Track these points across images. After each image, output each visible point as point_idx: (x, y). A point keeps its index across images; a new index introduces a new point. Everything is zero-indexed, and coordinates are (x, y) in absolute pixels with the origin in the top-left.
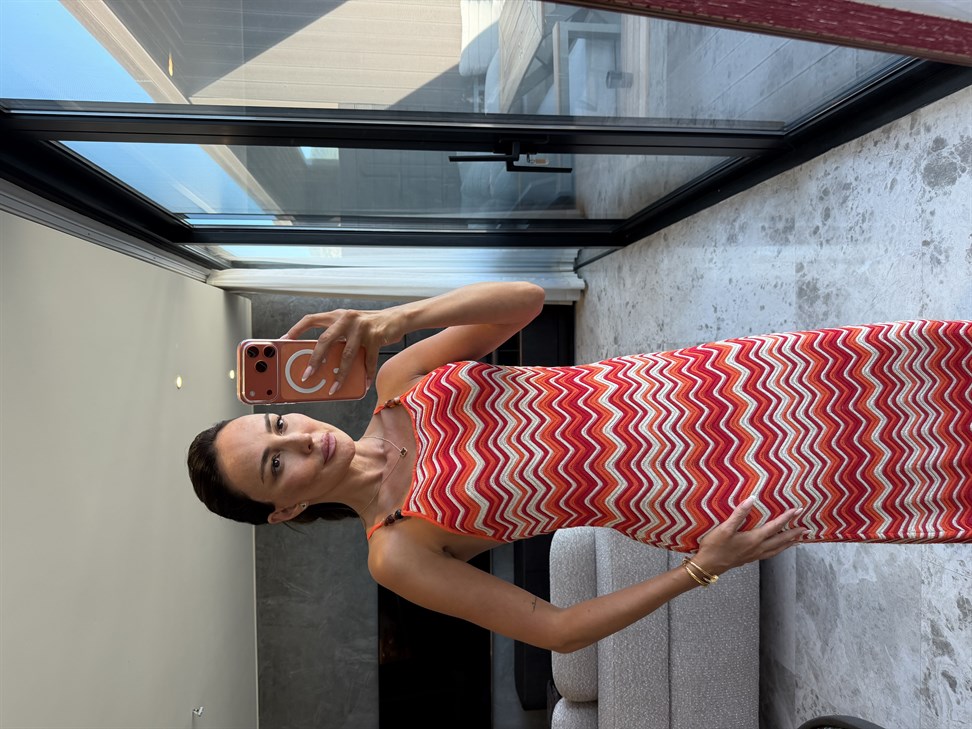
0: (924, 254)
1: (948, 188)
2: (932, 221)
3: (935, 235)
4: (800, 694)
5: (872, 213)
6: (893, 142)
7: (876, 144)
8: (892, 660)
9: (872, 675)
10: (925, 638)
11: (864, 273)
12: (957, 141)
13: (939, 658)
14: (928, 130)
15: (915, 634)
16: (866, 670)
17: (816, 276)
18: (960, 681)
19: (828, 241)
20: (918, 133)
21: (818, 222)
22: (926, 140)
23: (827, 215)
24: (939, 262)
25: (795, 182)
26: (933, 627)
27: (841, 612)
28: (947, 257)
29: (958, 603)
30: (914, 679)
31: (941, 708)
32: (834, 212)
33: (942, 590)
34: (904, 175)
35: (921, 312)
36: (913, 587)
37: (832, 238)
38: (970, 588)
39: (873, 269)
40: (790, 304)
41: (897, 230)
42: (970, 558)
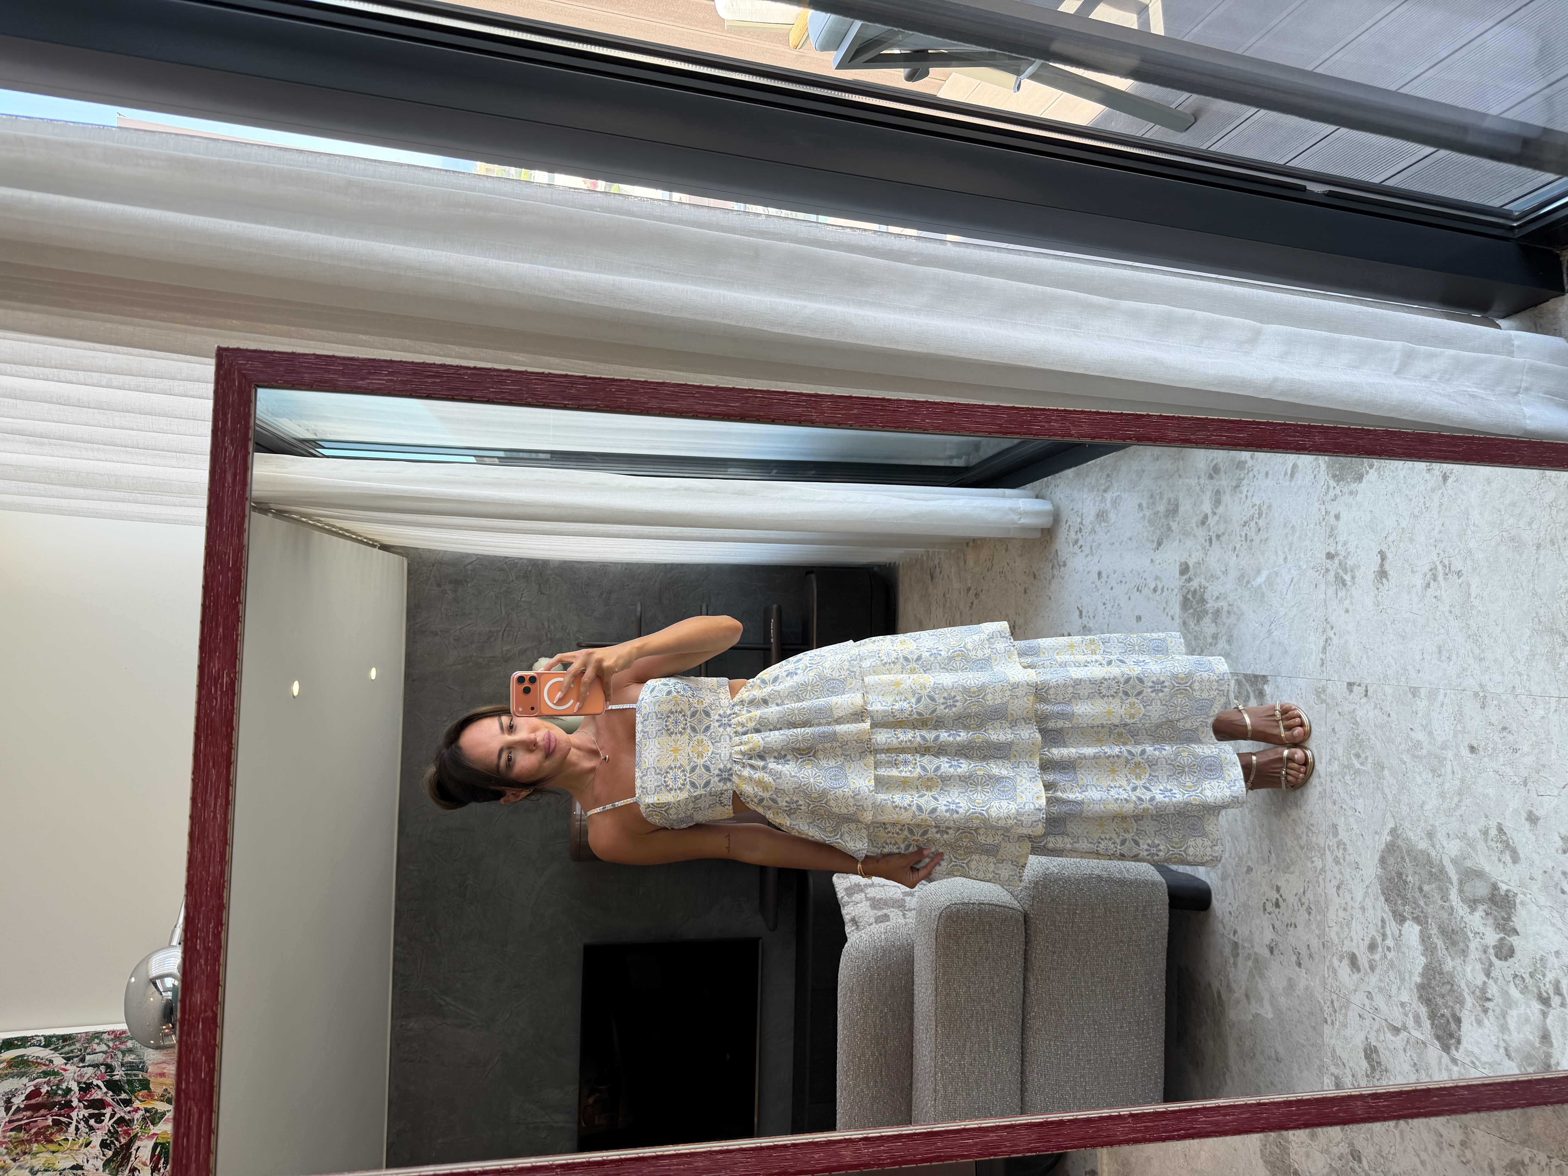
0: (1327, 570)
1: (1354, 486)
2: (1336, 527)
3: (1339, 547)
5: (1270, 507)
11: (1260, 586)
17: (1204, 583)
19: (1218, 537)
21: (1207, 508)
23: (1217, 502)
24: (1344, 585)
28: (1353, 578)
29: (1365, 1051)
32: (1226, 498)
33: (1348, 1032)
34: (1305, 460)
35: (1324, 648)
36: (1314, 1028)
37: (1224, 534)
38: (1378, 1031)
39: (1270, 582)
40: (1173, 619)
41: (1297, 534)
42: (1381, 990)
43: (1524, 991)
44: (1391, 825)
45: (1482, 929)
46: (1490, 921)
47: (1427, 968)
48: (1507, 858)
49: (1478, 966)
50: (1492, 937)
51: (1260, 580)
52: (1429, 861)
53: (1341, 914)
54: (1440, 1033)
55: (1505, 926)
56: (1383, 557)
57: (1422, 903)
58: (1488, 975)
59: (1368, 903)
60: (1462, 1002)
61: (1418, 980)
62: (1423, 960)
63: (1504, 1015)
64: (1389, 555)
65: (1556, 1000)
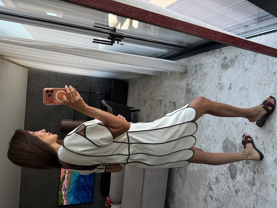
0: (218, 86)
1: (226, 70)
2: (221, 78)
3: (221, 82)
4: (175, 197)
5: (207, 73)
6: (214, 55)
7: (210, 55)
8: (198, 191)
9: (193, 194)
10: (207, 186)
11: (203, 89)
12: (230, 59)
13: (210, 192)
14: (223, 54)
15: (205, 185)
16: (192, 193)
17: (191, 87)
18: (214, 198)
20: (221, 54)
21: (193, 72)
22: (222, 56)
23: (196, 71)
24: (222, 89)
26: (209, 183)
27: (188, 177)
28: (224, 88)
29: (216, 178)
30: (203, 196)
31: (209, 204)
32: (198, 71)
33: (212, 174)
34: (216, 65)
36: (205, 173)
37: (196, 78)
38: (219, 174)
39: (205, 88)
40: (184, 94)
41: (212, 79)
42: (220, 167)
43: (251, 170)
44: (226, 136)
49: (241, 165)
52: (233, 144)
54: (232, 176)
58: (243, 167)
59: (220, 151)
60: (237, 171)
61: (228, 166)
63: (246, 174)
64: (232, 85)
65: (257, 173)
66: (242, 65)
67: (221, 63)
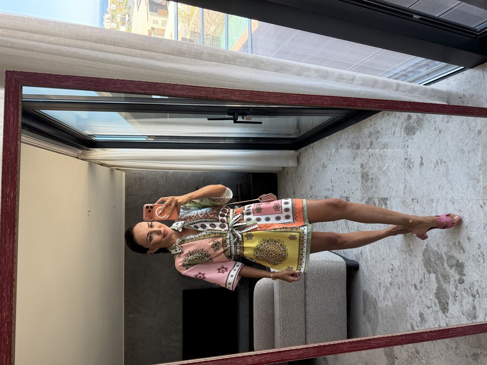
0: (405, 164)
1: (412, 136)
2: (407, 150)
3: (409, 156)
5: (387, 145)
6: (393, 115)
7: (388, 115)
11: (385, 170)
12: (415, 117)
17: (368, 170)
19: (372, 155)
21: (368, 146)
22: (404, 115)
23: (371, 144)
24: (410, 168)
25: (360, 129)
26: (411, 326)
27: (379, 320)
28: (413, 165)
29: (420, 315)
32: (374, 143)
33: (414, 309)
34: (398, 129)
35: (405, 188)
36: (404, 308)
37: (374, 154)
38: (423, 308)
39: (388, 168)
40: (359, 181)
41: (396, 152)
42: (424, 295)
43: (467, 293)
44: (426, 243)
45: (454, 275)
46: (457, 272)
47: (438, 288)
48: (462, 252)
49: (453, 286)
50: (457, 277)
51: (385, 168)
52: (438, 254)
53: (412, 272)
54: (442, 308)
55: (461, 273)
56: (422, 159)
57: (436, 267)
58: (456, 289)
59: (420, 268)
60: (448, 298)
61: (435, 292)
62: (436, 285)
63: (461, 301)
64: (424, 158)
65: (477, 296)
66: (434, 125)
67: (404, 127)
